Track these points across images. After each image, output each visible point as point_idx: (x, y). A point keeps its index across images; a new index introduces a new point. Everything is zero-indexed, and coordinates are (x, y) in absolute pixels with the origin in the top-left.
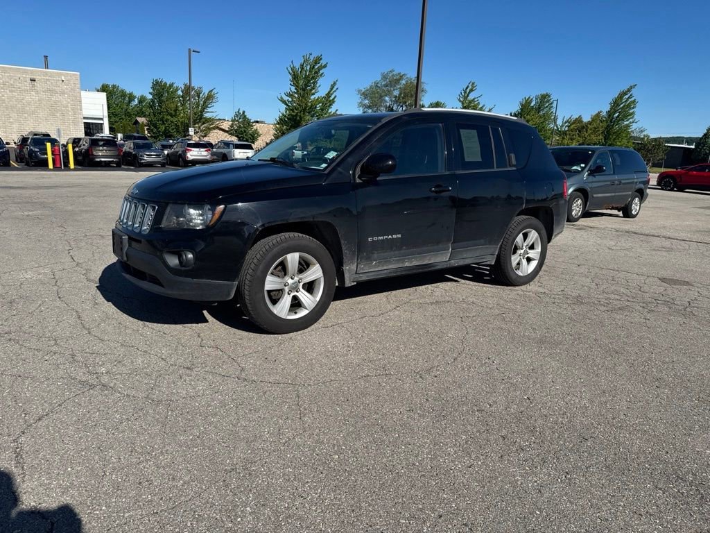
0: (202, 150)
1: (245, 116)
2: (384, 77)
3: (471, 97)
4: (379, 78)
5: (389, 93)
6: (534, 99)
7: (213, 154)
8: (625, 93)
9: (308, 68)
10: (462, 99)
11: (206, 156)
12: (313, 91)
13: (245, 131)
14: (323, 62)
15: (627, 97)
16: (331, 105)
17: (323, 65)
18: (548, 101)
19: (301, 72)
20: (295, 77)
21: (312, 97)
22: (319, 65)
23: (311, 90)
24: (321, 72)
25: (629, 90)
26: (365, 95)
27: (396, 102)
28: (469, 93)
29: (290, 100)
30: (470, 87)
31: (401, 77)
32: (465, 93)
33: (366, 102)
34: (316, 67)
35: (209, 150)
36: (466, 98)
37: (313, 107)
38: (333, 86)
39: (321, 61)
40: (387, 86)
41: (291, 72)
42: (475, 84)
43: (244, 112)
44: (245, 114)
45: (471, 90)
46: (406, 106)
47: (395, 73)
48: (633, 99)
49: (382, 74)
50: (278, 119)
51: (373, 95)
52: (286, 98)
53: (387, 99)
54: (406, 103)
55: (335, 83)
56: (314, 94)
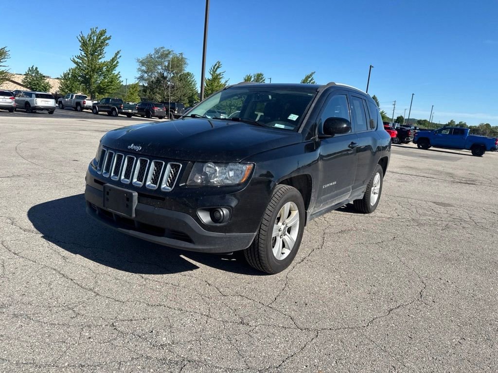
0: (6, 97)
1: (38, 71)
2: (157, 52)
3: (218, 72)
4: (153, 52)
5: (161, 64)
6: (253, 76)
7: (16, 101)
8: (309, 77)
9: (95, 38)
10: (212, 73)
11: (10, 103)
12: (100, 56)
13: (38, 83)
14: (107, 35)
15: (310, 79)
16: (115, 68)
17: (108, 37)
18: (262, 78)
19: (89, 41)
20: (84, 44)
21: (100, 61)
22: (104, 37)
23: (98, 56)
24: (107, 42)
25: (311, 75)
26: (143, 63)
27: (166, 70)
28: (217, 69)
29: (81, 62)
30: (217, 65)
31: (170, 52)
32: (214, 68)
33: (144, 68)
34: (102, 38)
35: (13, 98)
36: (214, 72)
37: (100, 69)
38: (117, 54)
39: (106, 35)
40: (159, 58)
41: (81, 40)
42: (221, 63)
43: (36, 68)
44: (38, 70)
45: (218, 67)
46: (173, 74)
47: (164, 49)
48: (313, 81)
49: (155, 49)
50: (63, 75)
51: (148, 64)
52: (77, 60)
53: (160, 67)
54: (173, 71)
55: (118, 52)
56: (100, 58)
